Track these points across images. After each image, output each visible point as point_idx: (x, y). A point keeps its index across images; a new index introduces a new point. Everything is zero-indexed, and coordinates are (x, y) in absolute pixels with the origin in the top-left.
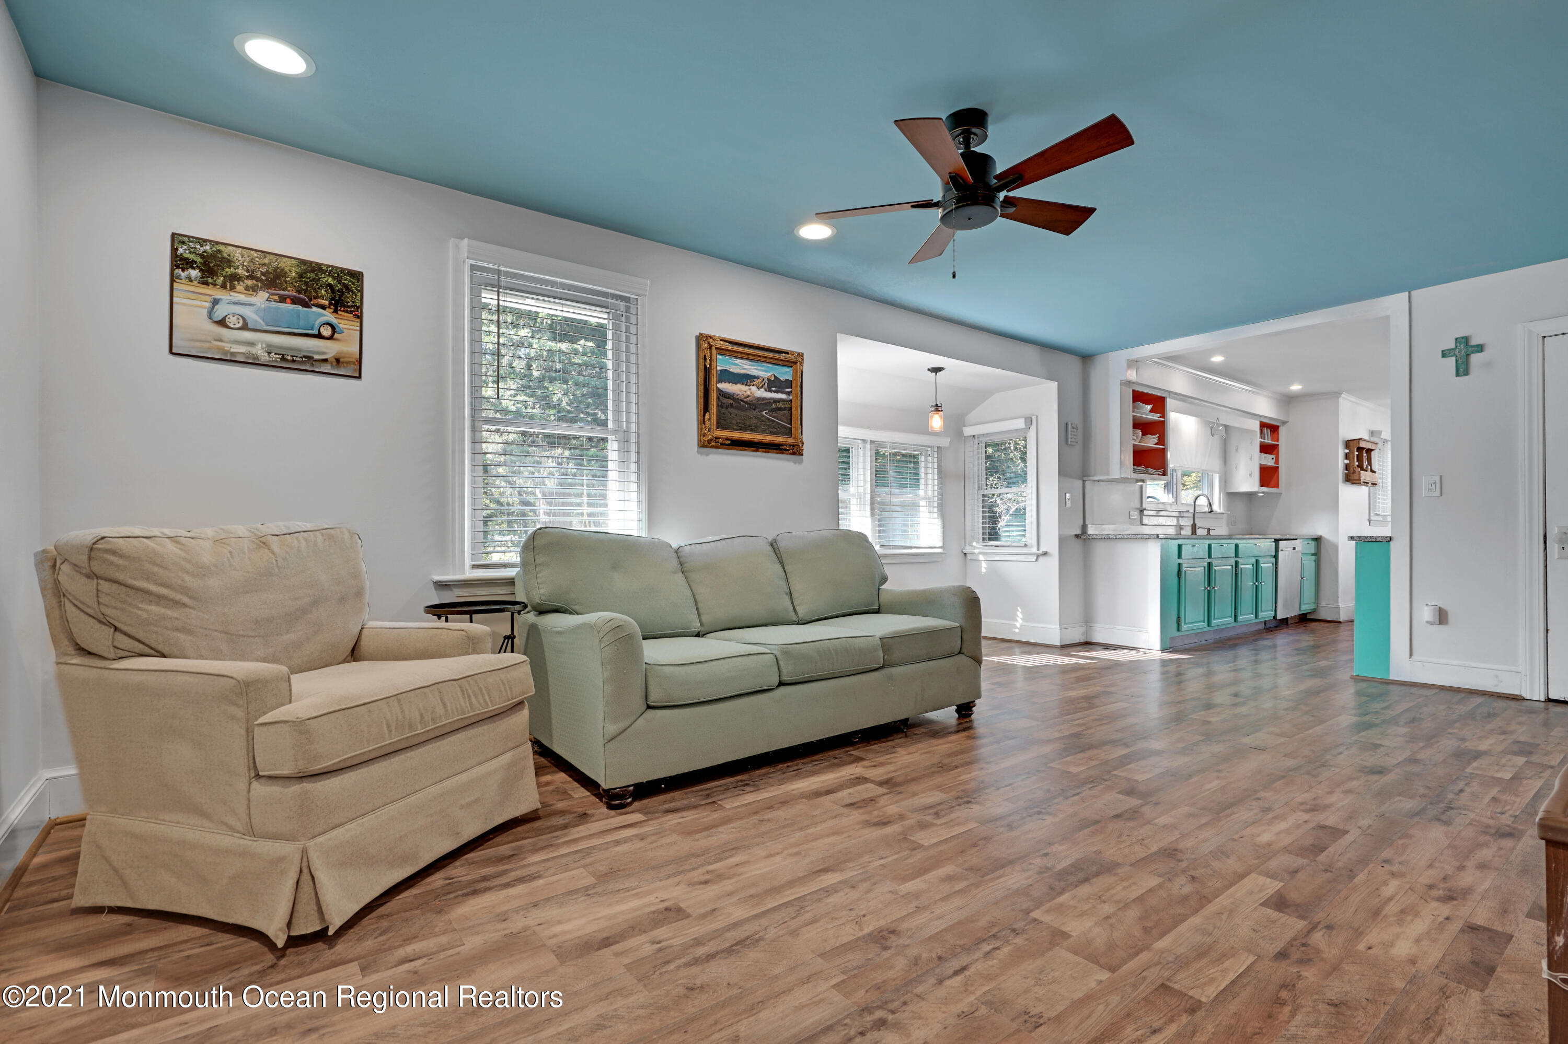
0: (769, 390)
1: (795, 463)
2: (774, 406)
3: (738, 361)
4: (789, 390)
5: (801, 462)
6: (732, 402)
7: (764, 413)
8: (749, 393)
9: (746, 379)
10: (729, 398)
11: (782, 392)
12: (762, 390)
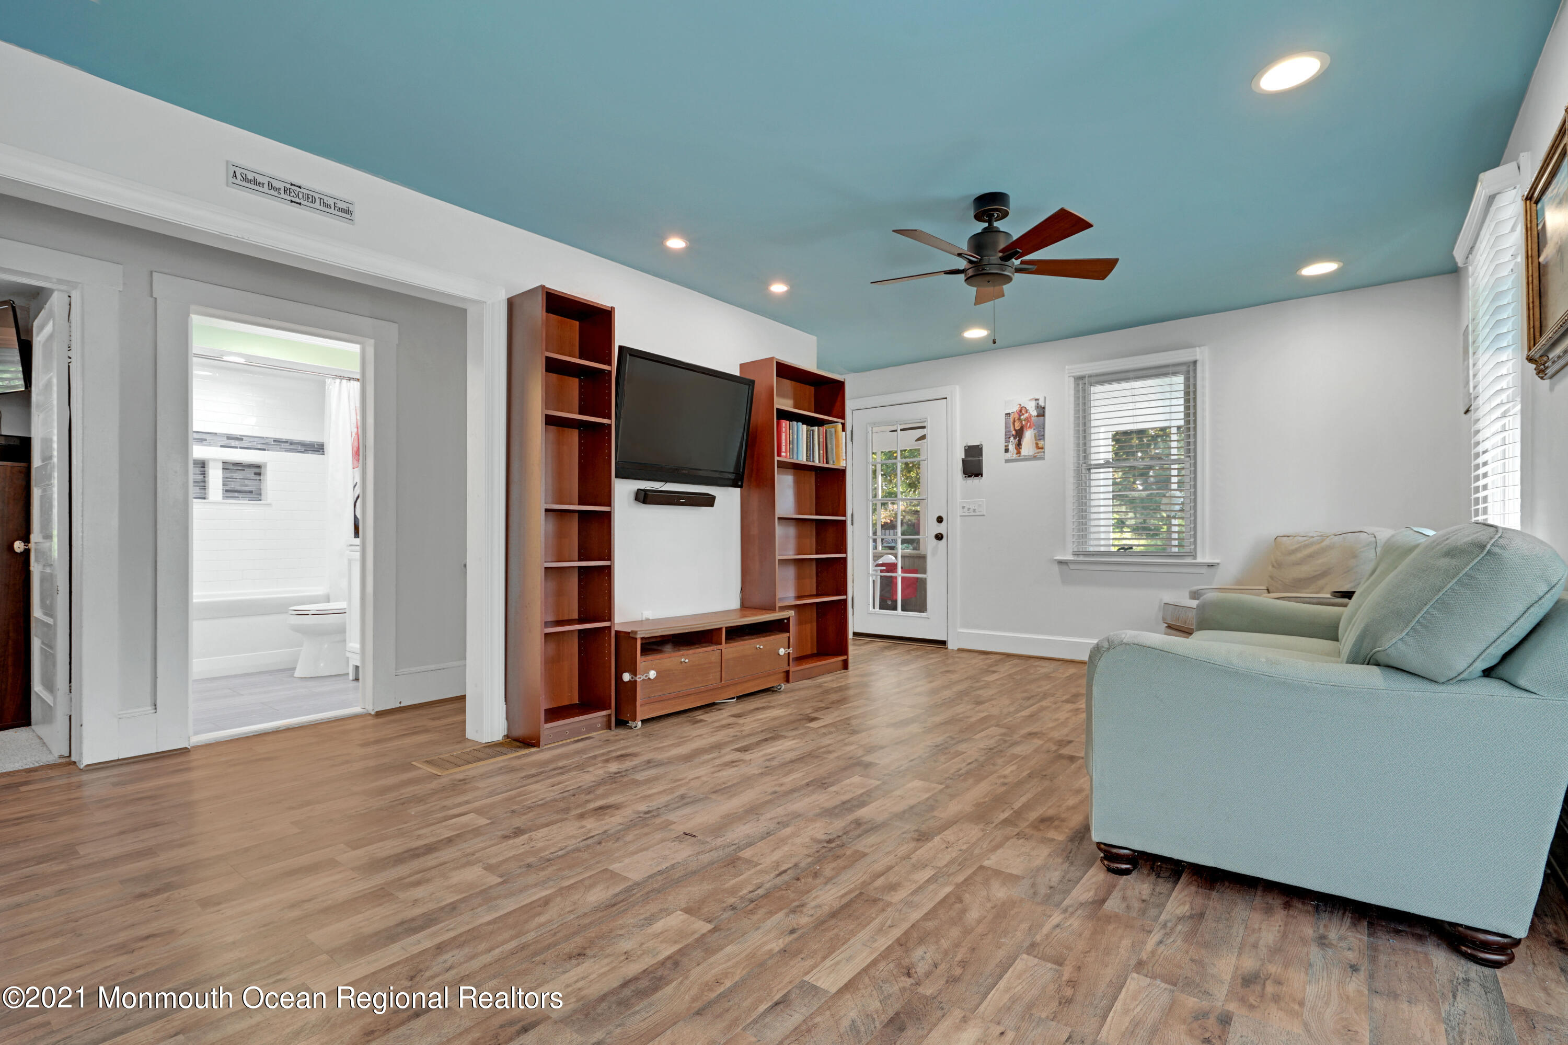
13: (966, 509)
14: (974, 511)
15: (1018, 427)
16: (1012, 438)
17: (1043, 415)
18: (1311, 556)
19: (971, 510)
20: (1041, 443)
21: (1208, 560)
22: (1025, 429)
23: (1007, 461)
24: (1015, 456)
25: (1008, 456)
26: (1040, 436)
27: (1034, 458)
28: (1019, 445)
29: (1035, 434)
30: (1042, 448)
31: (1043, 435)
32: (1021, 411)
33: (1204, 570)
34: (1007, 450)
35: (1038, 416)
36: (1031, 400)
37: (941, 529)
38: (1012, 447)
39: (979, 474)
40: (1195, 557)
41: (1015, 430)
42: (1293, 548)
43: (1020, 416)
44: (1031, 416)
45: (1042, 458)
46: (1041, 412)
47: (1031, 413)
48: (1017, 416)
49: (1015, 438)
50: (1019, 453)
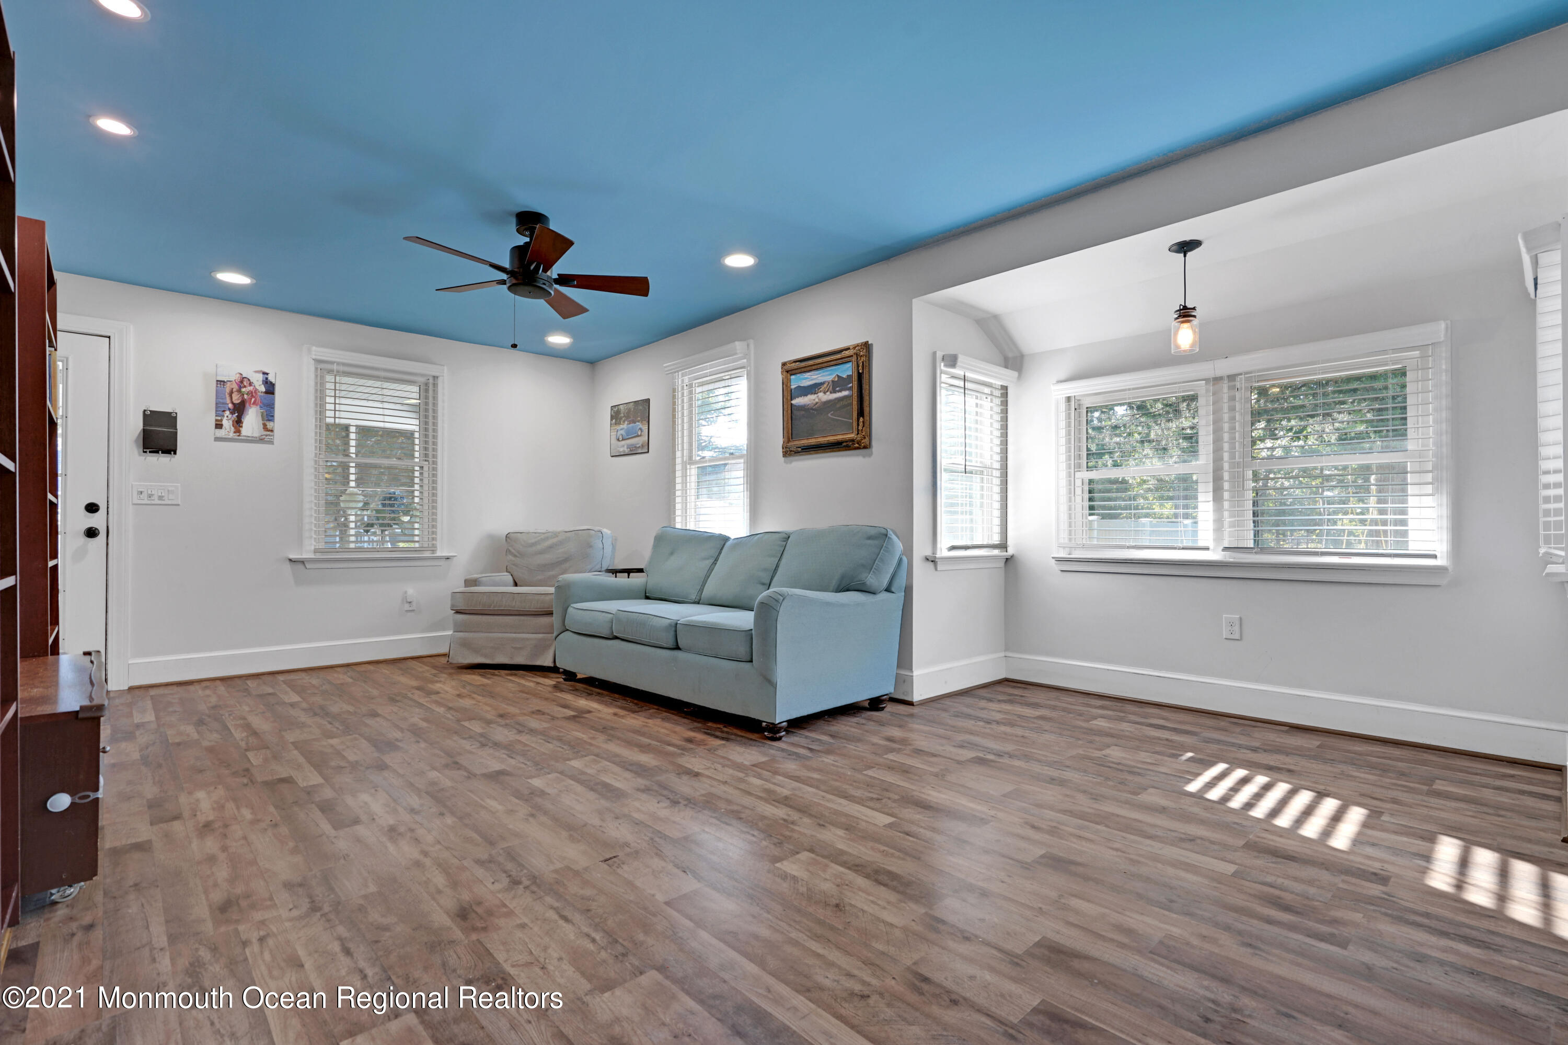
0: (834, 391)
1: (864, 457)
2: (838, 406)
3: (807, 375)
4: (851, 385)
5: (870, 455)
6: (803, 412)
7: (829, 415)
8: (817, 400)
9: (813, 389)
10: (802, 410)
11: (845, 390)
12: (828, 393)
13: (144, 496)
14: (161, 498)
15: (236, 399)
16: (227, 413)
17: (272, 393)
18: (550, 547)
19: (156, 497)
20: (270, 425)
21: (446, 554)
22: (247, 405)
23: (217, 439)
24: (232, 435)
25: (221, 433)
26: (268, 415)
27: (261, 440)
28: (238, 422)
29: (262, 414)
30: (272, 431)
31: (273, 416)
32: (242, 382)
33: (442, 563)
34: (219, 426)
35: (266, 392)
36: (256, 372)
37: (96, 520)
38: (227, 423)
39: (171, 450)
40: (433, 551)
41: (232, 403)
42: (533, 541)
43: (240, 388)
44: (256, 390)
45: (271, 442)
46: (270, 388)
47: (257, 387)
48: (235, 387)
49: (232, 413)
50: (238, 431)
